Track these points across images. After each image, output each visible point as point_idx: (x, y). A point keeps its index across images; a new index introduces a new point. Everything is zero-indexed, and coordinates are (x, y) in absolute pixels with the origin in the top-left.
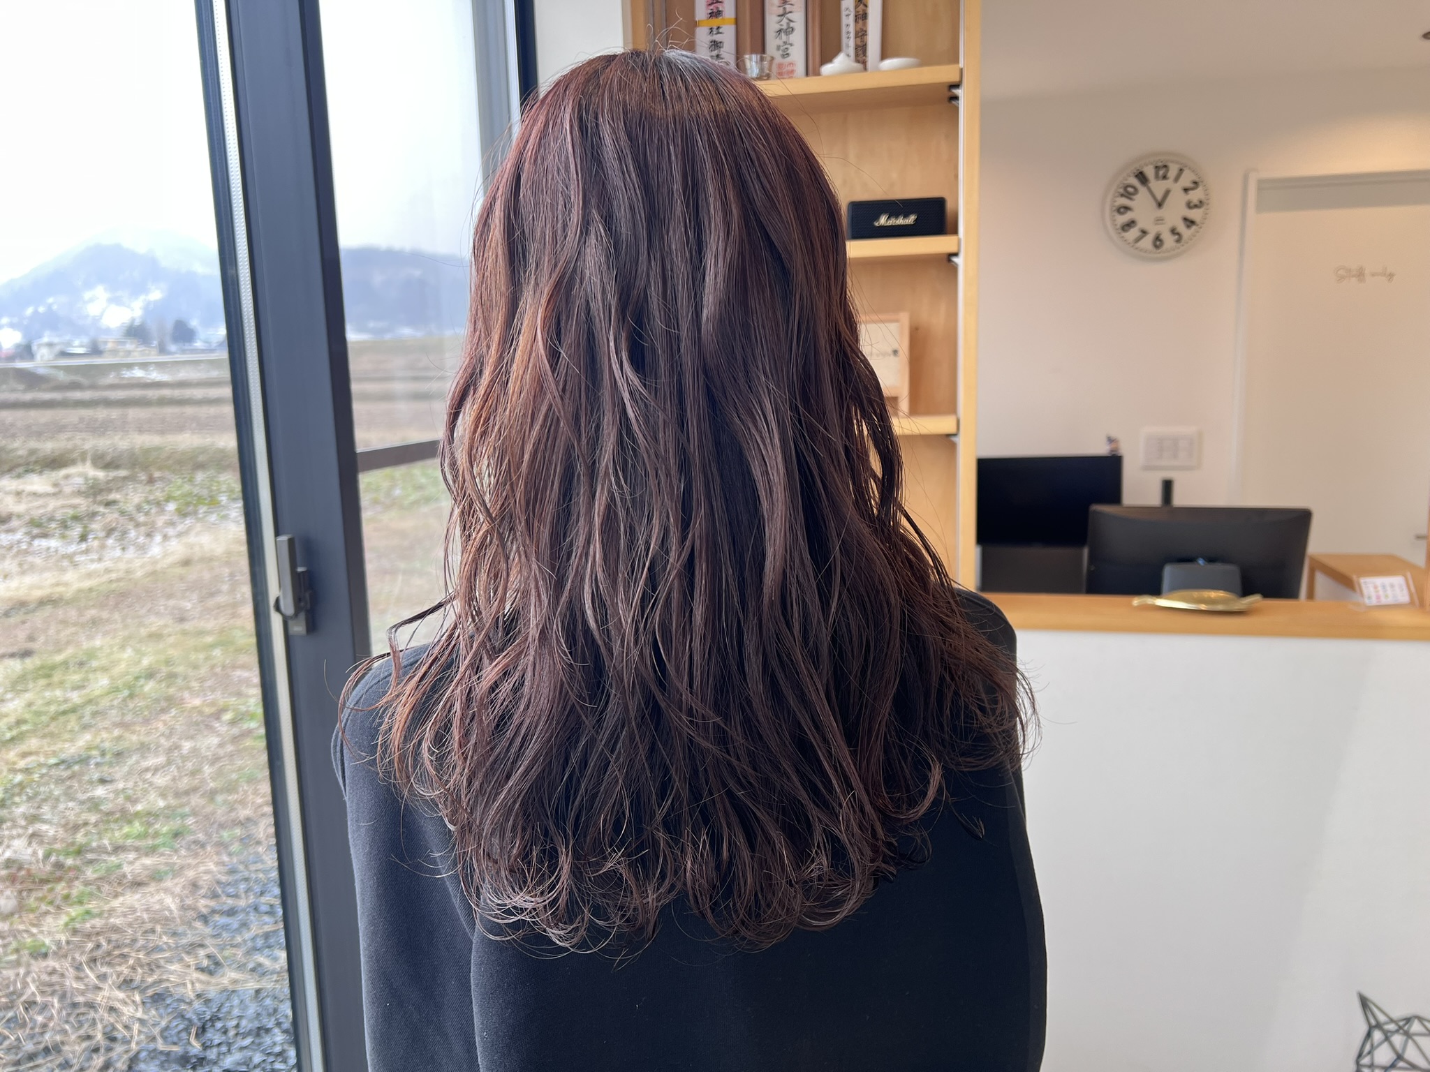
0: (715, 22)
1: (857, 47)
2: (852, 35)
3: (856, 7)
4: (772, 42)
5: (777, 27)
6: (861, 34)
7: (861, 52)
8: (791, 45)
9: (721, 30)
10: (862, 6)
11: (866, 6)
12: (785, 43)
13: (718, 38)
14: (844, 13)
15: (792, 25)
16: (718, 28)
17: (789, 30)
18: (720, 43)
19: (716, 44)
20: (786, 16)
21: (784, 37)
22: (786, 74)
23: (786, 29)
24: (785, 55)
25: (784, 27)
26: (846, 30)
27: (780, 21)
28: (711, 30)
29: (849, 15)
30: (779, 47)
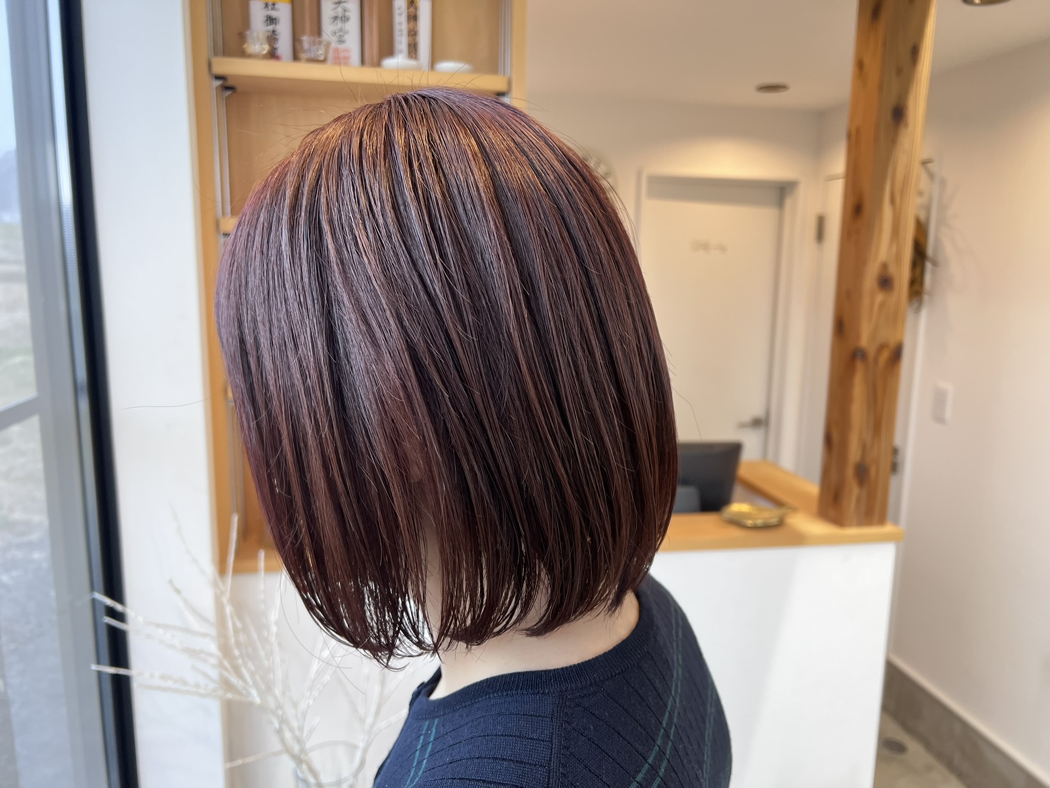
1: (409, 45)
2: (405, 32)
3: (408, 8)
4: (328, 27)
5: (333, 14)
6: (413, 34)
7: (413, 49)
8: (347, 32)
9: (276, 6)
10: (412, 9)
11: (416, 9)
12: (341, 30)
13: (274, 14)
14: (396, 12)
15: (347, 14)
16: (274, 4)
17: (345, 19)
18: (276, 19)
19: (271, 20)
20: (341, 5)
21: (339, 25)
22: (341, 60)
23: (342, 18)
24: (341, 41)
25: (340, 15)
26: (397, 27)
27: (335, 9)
28: (266, 5)
29: (400, 14)
30: (335, 33)
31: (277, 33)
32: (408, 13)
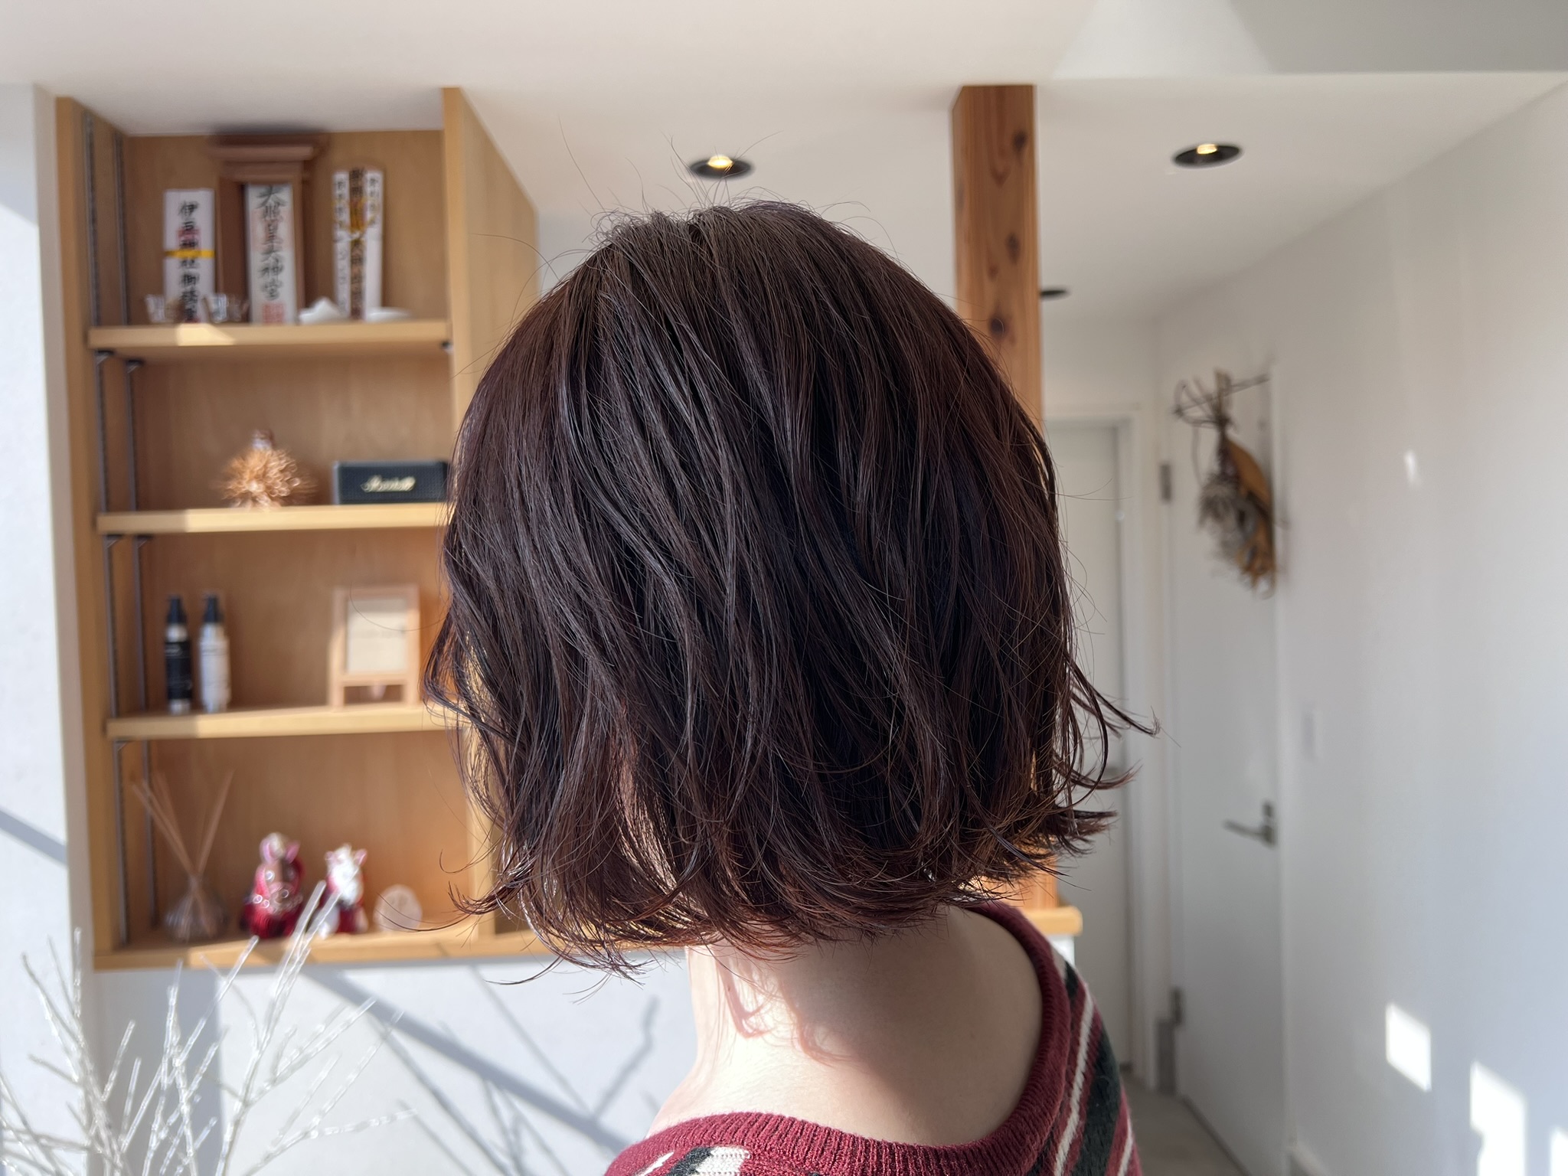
0: (189, 254)
1: (353, 293)
2: (347, 276)
3: (352, 252)
4: (257, 282)
5: (263, 265)
6: (357, 279)
7: (357, 295)
8: (279, 284)
9: (196, 263)
10: (357, 252)
11: (361, 252)
12: (272, 283)
13: (192, 271)
14: (338, 257)
15: (279, 263)
16: (193, 261)
17: (277, 269)
18: (194, 278)
19: (189, 279)
20: (273, 254)
21: (269, 278)
22: (272, 317)
23: (273, 269)
24: (273, 294)
25: (271, 266)
26: (340, 274)
27: (267, 259)
28: (184, 262)
29: (343, 259)
30: (266, 287)
31: (196, 293)
32: (352, 257)
